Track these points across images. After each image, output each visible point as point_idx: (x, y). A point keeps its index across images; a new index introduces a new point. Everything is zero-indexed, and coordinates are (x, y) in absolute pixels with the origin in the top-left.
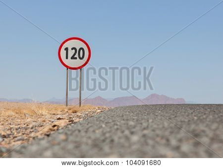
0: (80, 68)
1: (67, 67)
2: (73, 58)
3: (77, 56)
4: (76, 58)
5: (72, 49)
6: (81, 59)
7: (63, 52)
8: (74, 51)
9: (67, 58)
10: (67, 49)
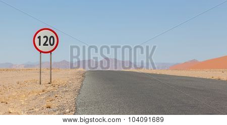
0: (50, 52)
1: (41, 52)
2: (45, 44)
3: (48, 43)
4: (47, 45)
5: (44, 37)
6: (52, 45)
7: (37, 40)
8: (46, 38)
9: (40, 45)
10: (39, 37)
